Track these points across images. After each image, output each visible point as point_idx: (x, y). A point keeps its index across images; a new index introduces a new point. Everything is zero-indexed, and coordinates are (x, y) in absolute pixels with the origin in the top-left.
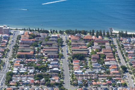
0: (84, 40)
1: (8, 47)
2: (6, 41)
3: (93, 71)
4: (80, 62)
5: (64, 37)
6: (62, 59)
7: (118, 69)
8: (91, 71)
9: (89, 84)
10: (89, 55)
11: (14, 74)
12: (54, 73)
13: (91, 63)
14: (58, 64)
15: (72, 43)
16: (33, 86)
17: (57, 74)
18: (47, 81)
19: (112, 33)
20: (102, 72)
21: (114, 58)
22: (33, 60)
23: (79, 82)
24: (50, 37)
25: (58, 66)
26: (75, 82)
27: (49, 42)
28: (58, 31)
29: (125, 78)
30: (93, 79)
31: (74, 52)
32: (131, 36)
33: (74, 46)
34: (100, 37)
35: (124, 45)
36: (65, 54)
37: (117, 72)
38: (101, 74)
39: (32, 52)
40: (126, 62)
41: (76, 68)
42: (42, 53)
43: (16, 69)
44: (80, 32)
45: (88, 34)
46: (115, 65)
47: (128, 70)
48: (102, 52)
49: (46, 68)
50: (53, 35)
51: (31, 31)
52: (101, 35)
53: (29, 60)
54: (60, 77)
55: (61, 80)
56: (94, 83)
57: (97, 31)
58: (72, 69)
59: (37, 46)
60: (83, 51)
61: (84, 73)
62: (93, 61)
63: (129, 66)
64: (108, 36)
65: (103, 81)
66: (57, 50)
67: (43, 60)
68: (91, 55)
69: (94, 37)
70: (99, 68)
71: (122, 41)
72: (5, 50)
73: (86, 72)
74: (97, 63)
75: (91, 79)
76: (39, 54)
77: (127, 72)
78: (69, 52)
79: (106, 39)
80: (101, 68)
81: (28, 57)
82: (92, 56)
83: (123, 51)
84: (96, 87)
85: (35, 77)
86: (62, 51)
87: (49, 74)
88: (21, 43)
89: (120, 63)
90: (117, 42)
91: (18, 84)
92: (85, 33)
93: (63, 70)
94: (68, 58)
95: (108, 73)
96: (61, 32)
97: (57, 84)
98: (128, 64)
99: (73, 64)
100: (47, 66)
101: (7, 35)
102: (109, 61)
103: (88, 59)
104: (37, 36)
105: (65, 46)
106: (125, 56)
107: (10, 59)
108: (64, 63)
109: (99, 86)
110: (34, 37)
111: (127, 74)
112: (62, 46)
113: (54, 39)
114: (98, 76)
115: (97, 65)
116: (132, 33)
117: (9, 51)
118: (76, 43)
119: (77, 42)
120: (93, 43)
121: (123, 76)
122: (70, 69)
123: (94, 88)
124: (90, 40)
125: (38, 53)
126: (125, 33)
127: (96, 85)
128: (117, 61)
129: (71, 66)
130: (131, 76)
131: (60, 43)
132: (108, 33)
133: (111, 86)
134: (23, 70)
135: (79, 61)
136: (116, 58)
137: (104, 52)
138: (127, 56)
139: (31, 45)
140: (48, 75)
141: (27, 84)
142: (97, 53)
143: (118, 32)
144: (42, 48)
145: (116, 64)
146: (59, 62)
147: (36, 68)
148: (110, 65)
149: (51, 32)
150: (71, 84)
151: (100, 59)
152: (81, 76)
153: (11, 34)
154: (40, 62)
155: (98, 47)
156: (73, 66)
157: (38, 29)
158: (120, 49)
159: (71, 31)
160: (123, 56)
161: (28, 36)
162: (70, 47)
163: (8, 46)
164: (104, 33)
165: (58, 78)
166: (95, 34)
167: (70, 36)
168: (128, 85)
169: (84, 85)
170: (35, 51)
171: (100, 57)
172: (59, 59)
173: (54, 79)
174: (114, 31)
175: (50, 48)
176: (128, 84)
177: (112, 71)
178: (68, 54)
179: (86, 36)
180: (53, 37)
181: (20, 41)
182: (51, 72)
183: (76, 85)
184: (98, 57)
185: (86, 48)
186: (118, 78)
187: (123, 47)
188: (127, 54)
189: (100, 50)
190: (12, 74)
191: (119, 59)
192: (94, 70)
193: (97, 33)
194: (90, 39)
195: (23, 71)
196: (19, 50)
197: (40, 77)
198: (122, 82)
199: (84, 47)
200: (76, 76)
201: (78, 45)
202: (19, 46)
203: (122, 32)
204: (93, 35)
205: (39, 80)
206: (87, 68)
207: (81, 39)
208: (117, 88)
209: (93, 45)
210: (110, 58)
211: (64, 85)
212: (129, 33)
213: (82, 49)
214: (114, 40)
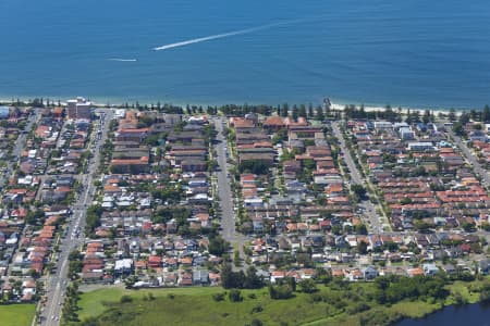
0: (266, 127)
1: (89, 148)
2: (84, 135)
3: (287, 199)
4: (256, 179)
5: (219, 122)
6: (215, 173)
7: (344, 193)
8: (284, 200)
9: (279, 230)
10: (277, 161)
11: (104, 209)
12: (198, 207)
13: (282, 182)
14: (205, 184)
15: (238, 136)
16: (149, 236)
17: (204, 207)
18: (182, 224)
19: (328, 111)
20: (309, 200)
21: (336, 167)
22: (148, 176)
23: (255, 224)
24: (186, 123)
25: (205, 188)
26: (246, 225)
27: (183, 135)
28: (205, 109)
29: (361, 213)
30: (287, 218)
31: (242, 157)
32: (373, 116)
33: (242, 141)
34: (301, 120)
35: (358, 137)
36: (222, 161)
37: (344, 199)
38: (305, 205)
39: (144, 158)
40: (363, 176)
41: (247, 193)
42: (168, 161)
43: (109, 199)
44: (255, 110)
45: (275, 114)
46: (338, 184)
47: (367, 194)
48: (307, 155)
49: (178, 196)
50: (192, 118)
51: (141, 109)
52: (304, 115)
53: (138, 177)
54: (212, 213)
55: (215, 222)
56: (290, 226)
57: (295, 107)
58: (240, 196)
59: (157, 144)
60: (262, 152)
61: (266, 205)
62: (285, 176)
63: (371, 186)
64: (321, 117)
65: (311, 221)
66: (202, 152)
67: (172, 175)
68: (282, 161)
69: (287, 121)
70: (300, 192)
71: (351, 127)
72: (83, 156)
73: (271, 201)
74: (297, 181)
75: (283, 218)
76: (162, 163)
77: (367, 198)
78: (231, 157)
79: (315, 123)
80: (305, 191)
81: (135, 170)
82: (285, 165)
83: (356, 152)
84: (296, 237)
85: (153, 216)
86: (215, 155)
87: (186, 207)
88: (119, 139)
89: (350, 178)
90: (342, 129)
91: (114, 234)
92: (267, 112)
93: (218, 198)
94: (230, 171)
95: (323, 202)
96: (212, 111)
97: (205, 231)
98: (368, 179)
99: (241, 183)
100: (182, 190)
101: (86, 121)
102: (324, 174)
103: (275, 171)
104: (156, 121)
105: (220, 142)
106: (360, 162)
107: (94, 176)
108: (220, 182)
109: (303, 232)
110: (149, 123)
111: (365, 204)
112: (215, 142)
113: (197, 127)
114: (300, 211)
115: (297, 185)
116: (376, 109)
117: (90, 156)
118: (248, 136)
119: (248, 133)
120: (286, 133)
121: (357, 209)
122: (234, 197)
123: (291, 237)
124: (279, 127)
125: (159, 159)
126: (358, 108)
127: (294, 231)
128: (343, 174)
129: (236, 189)
130: (376, 207)
131: (210, 135)
132: (320, 109)
133: (330, 234)
134: (125, 201)
135: (255, 176)
136: (341, 167)
137: (311, 155)
138: (365, 162)
139: (143, 141)
140: (185, 210)
141: (135, 233)
142: (297, 157)
143: (342, 108)
144: (168, 149)
145: (340, 181)
146: (208, 179)
147: (157, 195)
148: (326, 185)
149: (189, 111)
150: (237, 230)
151: (304, 171)
152: (260, 211)
153: (94, 118)
154: (165, 182)
155: (298, 144)
156: (240, 188)
157: (159, 104)
158: (348, 146)
159: (235, 107)
160: (356, 162)
161: (135, 121)
162: (233, 145)
163: (89, 145)
164: (311, 110)
165: (207, 216)
166: (290, 112)
167: (231, 120)
168: (369, 229)
169: (268, 232)
170: (151, 156)
171: (302, 166)
172: (207, 174)
173: (197, 219)
174: (334, 106)
175: (187, 147)
176: (368, 226)
177: (331, 198)
178: (230, 161)
179: (269, 118)
180: (192, 123)
181: (117, 134)
182: (191, 203)
183: (249, 232)
184: (298, 166)
185: (270, 145)
186: (346, 215)
187: (356, 143)
188: (365, 157)
189: (303, 150)
190: (99, 211)
191: (347, 171)
192: (291, 196)
193: (295, 110)
194: (278, 124)
195: (127, 204)
196: (114, 155)
197: (166, 215)
198: (356, 222)
199: (265, 143)
200: (248, 211)
201: (250, 139)
202: (113, 146)
203: (353, 106)
204: (286, 115)
205: (164, 222)
206: (274, 192)
207: (258, 124)
208: (344, 238)
209: (286, 139)
210: (326, 168)
211: (220, 232)
212: (367, 110)
213: (261, 147)
214: (335, 126)
